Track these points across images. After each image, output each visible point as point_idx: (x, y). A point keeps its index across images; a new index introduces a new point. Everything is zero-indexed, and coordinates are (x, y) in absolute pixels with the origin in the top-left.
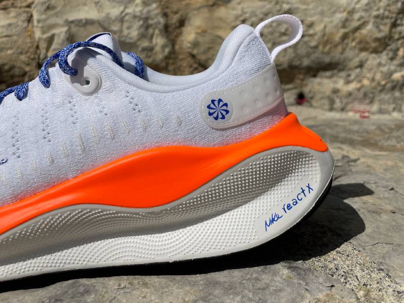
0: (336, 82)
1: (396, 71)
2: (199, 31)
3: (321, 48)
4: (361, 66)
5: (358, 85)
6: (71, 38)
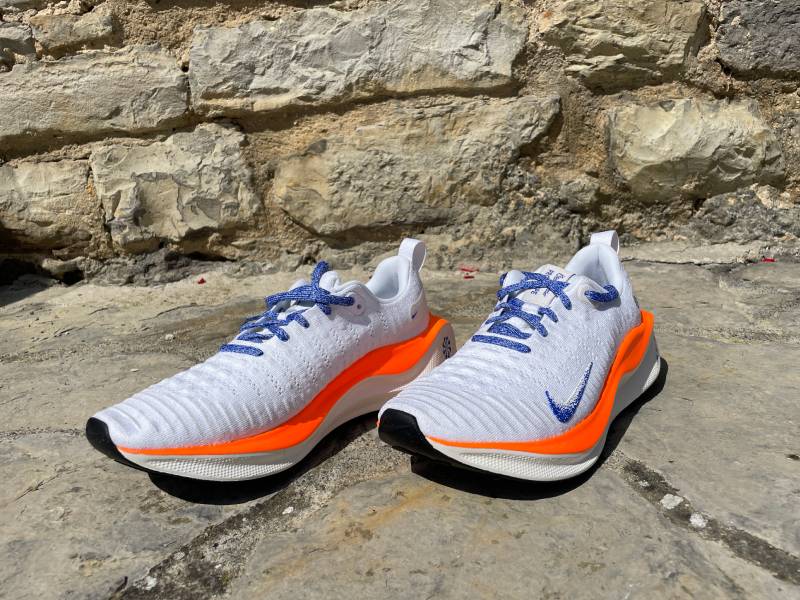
0: (443, 239)
1: (506, 226)
2: (291, 184)
3: (427, 202)
4: (471, 220)
5: (468, 242)
6: (141, 196)
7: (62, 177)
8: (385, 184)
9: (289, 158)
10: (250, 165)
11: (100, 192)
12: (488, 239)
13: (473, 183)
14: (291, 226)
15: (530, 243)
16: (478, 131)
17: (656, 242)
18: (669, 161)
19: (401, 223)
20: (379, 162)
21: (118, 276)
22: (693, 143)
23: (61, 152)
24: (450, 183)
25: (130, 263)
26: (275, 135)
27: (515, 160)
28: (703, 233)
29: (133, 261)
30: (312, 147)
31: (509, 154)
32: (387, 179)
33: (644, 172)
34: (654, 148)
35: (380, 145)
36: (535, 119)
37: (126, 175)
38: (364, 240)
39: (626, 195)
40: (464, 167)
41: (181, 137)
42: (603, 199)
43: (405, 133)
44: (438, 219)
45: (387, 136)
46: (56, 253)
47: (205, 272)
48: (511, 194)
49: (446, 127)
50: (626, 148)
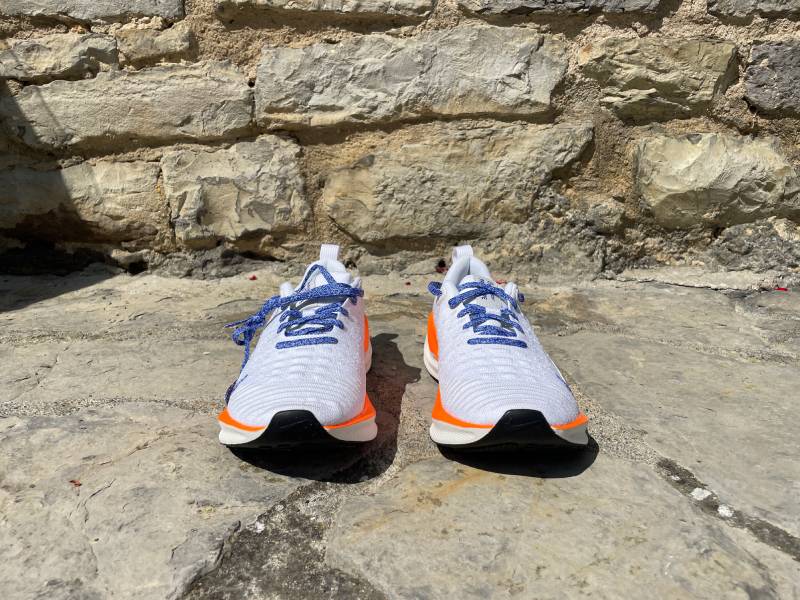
1: (535, 243)
2: (339, 194)
3: (462, 217)
4: (502, 236)
5: (498, 255)
6: (204, 197)
7: (135, 177)
8: (425, 198)
9: (339, 170)
10: (304, 175)
11: (169, 192)
12: (517, 254)
13: (506, 202)
14: (336, 232)
15: (556, 260)
16: (515, 154)
17: (674, 266)
18: (693, 191)
19: (437, 235)
20: (422, 177)
21: (179, 268)
22: (717, 175)
23: (136, 153)
24: (486, 200)
25: (190, 258)
26: (328, 149)
27: (548, 182)
28: (720, 260)
29: (192, 256)
30: (361, 161)
31: (543, 176)
32: (427, 193)
33: (669, 200)
34: (679, 178)
35: (423, 162)
36: (569, 145)
37: (192, 178)
38: (401, 248)
39: (649, 220)
40: (499, 186)
41: (244, 146)
42: (627, 222)
43: (447, 153)
44: (471, 233)
45: (430, 154)
46: (124, 245)
47: (256, 270)
48: (541, 213)
49: (486, 149)
50: (653, 176)
